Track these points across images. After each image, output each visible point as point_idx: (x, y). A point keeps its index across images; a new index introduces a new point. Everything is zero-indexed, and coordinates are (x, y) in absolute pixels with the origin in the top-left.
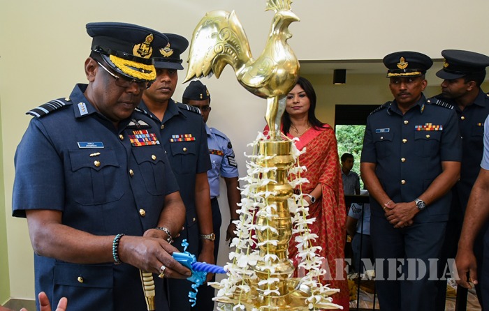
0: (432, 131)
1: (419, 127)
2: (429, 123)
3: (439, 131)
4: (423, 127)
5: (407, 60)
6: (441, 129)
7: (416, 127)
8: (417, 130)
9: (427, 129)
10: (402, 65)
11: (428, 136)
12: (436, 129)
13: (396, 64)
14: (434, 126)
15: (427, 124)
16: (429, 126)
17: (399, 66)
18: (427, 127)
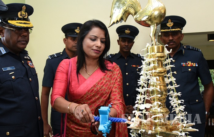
0: (192, 67)
1: (184, 64)
2: (189, 61)
3: (196, 67)
4: (186, 64)
5: (173, 21)
6: (197, 65)
7: (182, 64)
8: (182, 66)
9: (189, 65)
10: (170, 24)
11: (190, 70)
12: (194, 65)
13: (166, 24)
14: (192, 64)
15: (188, 62)
16: (190, 64)
17: (168, 25)
18: (189, 64)
